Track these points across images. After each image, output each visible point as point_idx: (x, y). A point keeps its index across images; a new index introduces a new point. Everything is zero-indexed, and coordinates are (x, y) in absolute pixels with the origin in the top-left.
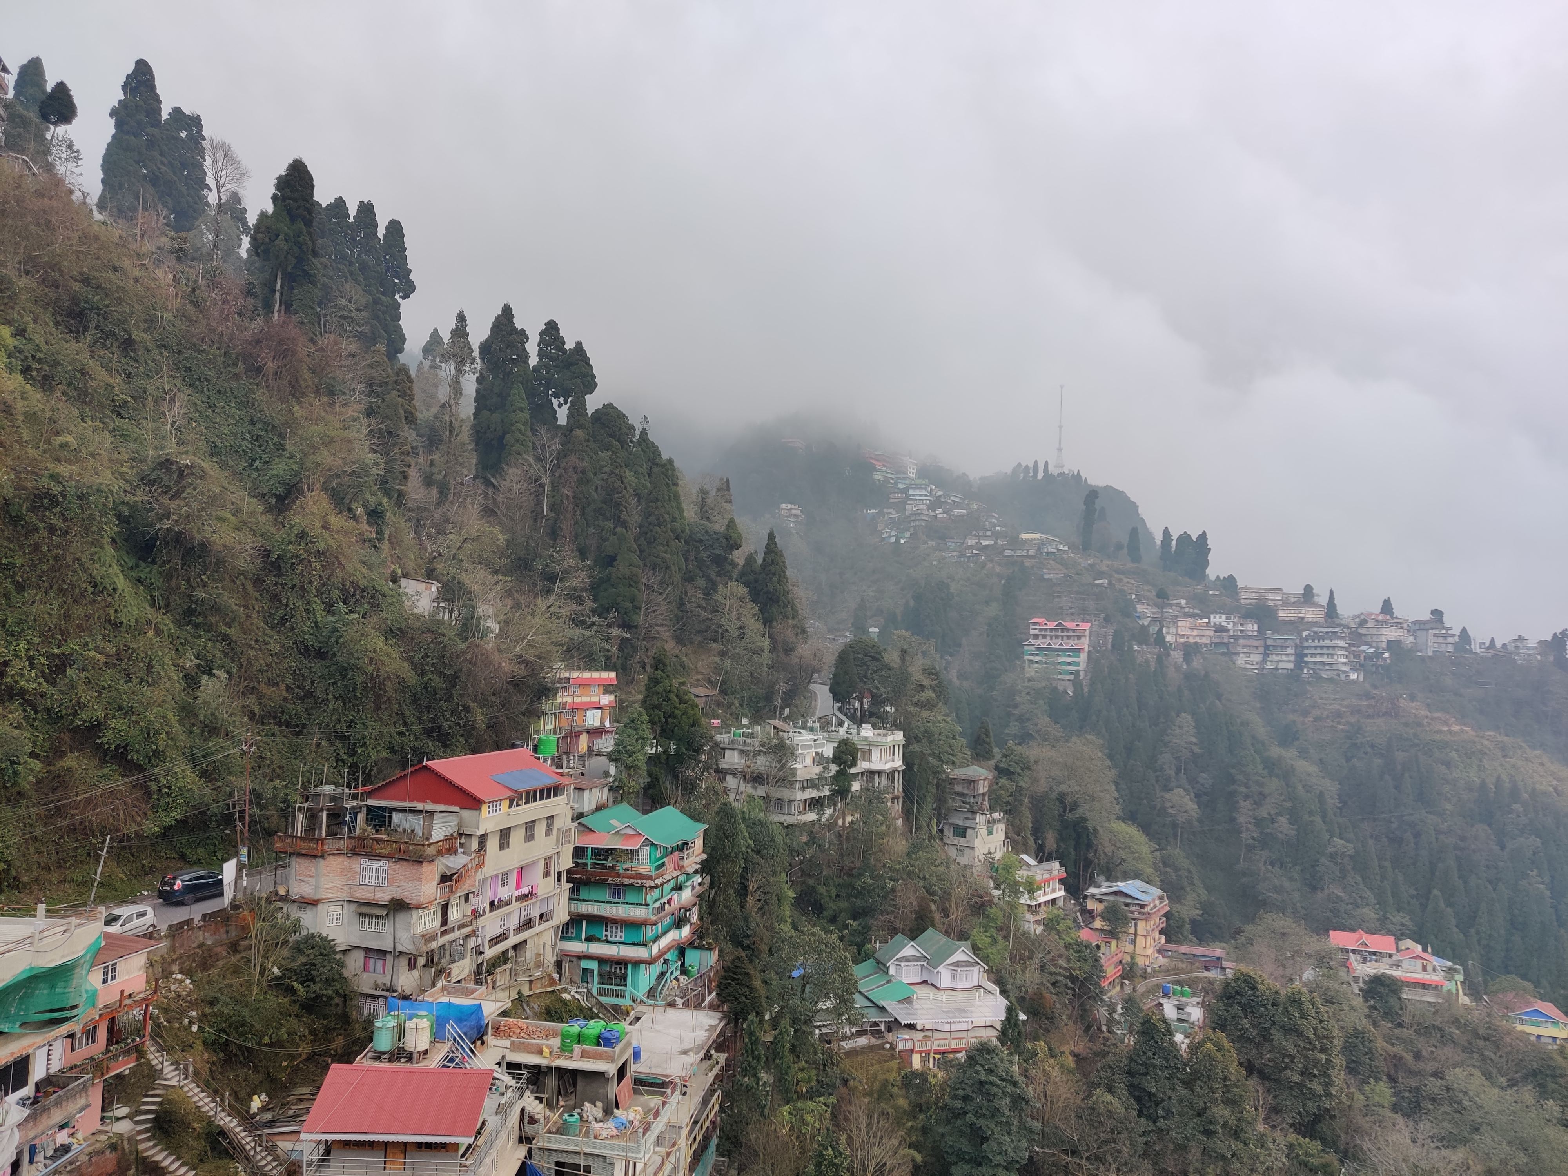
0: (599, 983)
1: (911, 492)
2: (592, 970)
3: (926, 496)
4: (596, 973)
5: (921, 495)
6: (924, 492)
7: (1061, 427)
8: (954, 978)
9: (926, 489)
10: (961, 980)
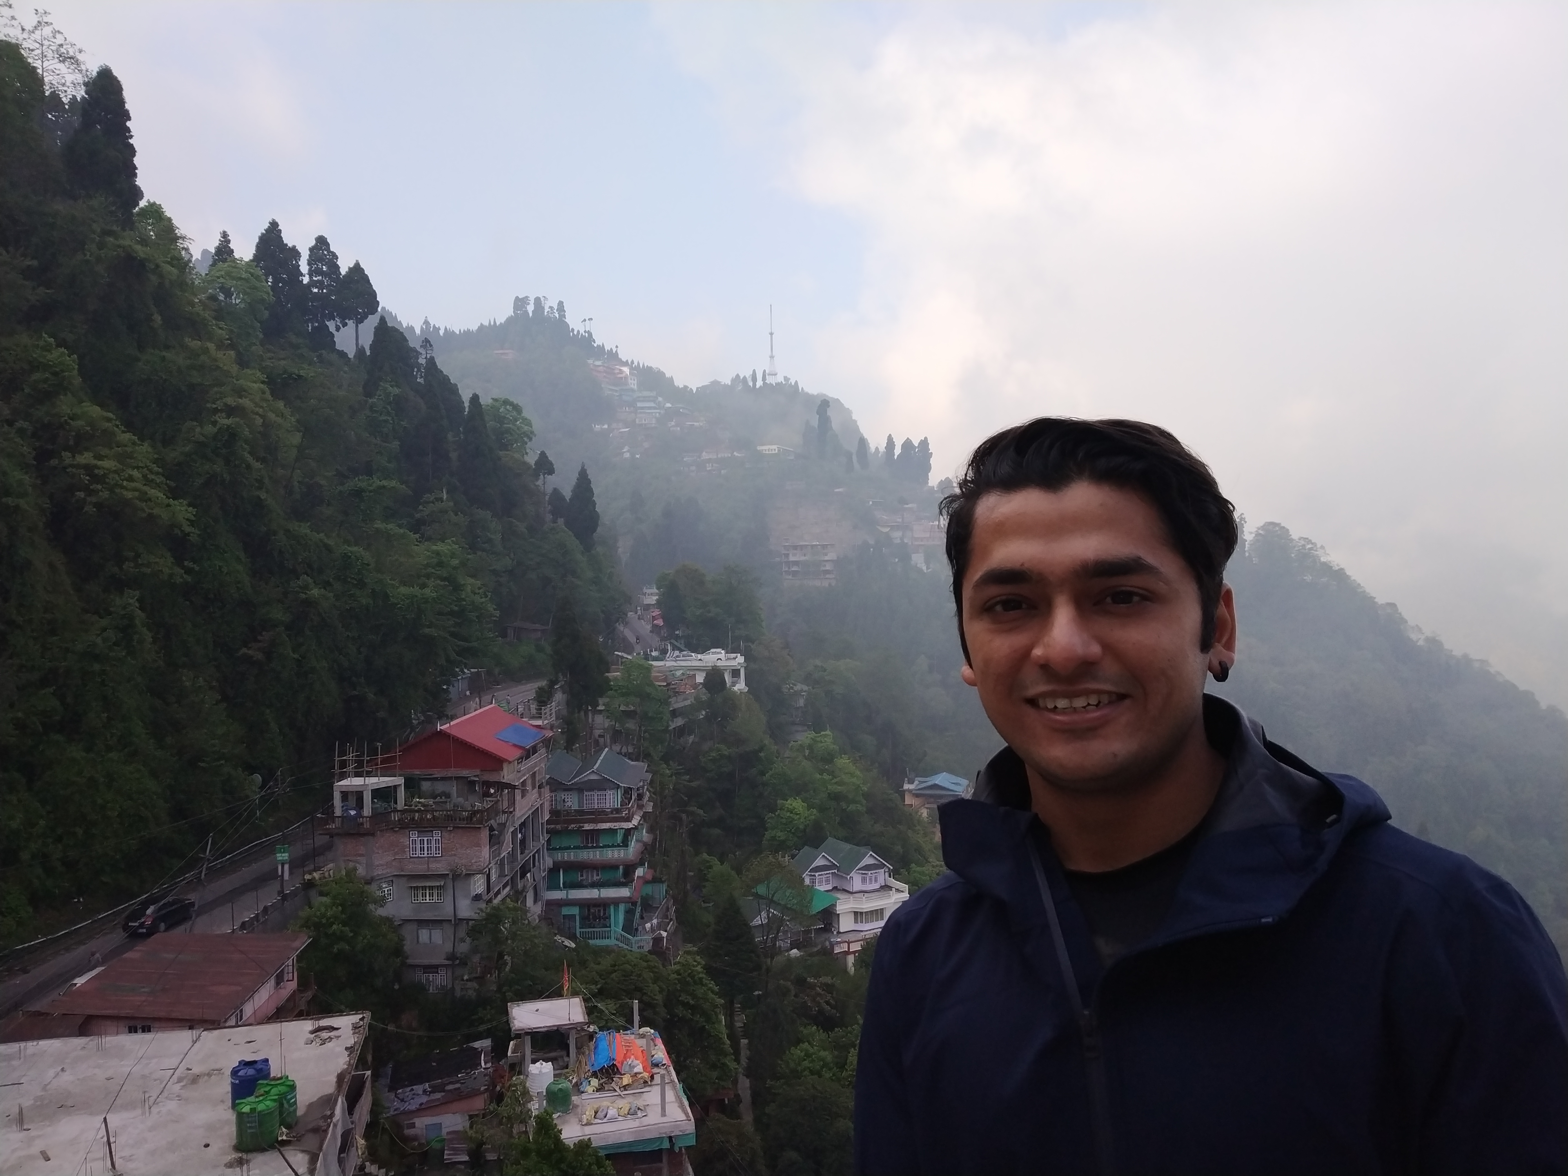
0: (580, 928)
1: (639, 405)
2: (574, 916)
3: (655, 408)
4: (578, 918)
5: (650, 408)
6: (652, 405)
7: (771, 334)
8: (864, 880)
9: (654, 401)
10: (871, 882)
